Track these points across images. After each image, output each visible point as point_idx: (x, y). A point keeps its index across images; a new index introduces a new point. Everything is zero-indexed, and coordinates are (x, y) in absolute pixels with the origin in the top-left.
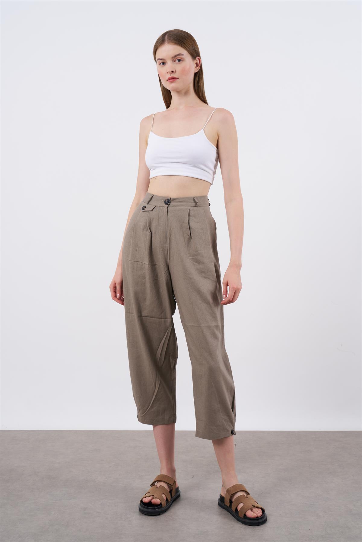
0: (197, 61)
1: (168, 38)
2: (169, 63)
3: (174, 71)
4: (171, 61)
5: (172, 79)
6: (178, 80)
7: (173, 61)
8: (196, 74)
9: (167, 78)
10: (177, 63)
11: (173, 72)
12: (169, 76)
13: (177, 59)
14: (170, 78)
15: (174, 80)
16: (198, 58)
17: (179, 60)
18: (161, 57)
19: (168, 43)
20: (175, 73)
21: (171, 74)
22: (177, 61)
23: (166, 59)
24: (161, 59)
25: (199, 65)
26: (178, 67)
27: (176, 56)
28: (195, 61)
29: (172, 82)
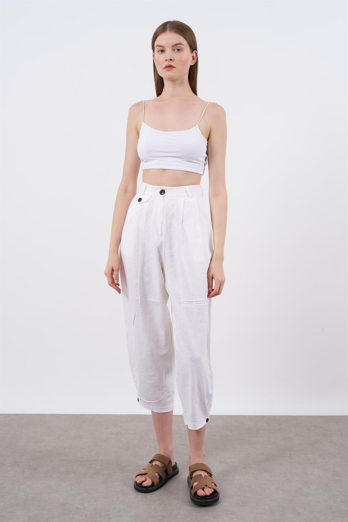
0: (194, 54)
1: (170, 27)
2: (168, 51)
3: (173, 59)
4: (171, 49)
5: (169, 67)
6: (174, 69)
7: (172, 50)
8: (191, 67)
9: (164, 66)
10: (176, 52)
11: (171, 60)
12: (167, 63)
13: (177, 48)
14: (168, 65)
15: (171, 69)
16: (195, 52)
17: (178, 50)
18: (160, 44)
19: (170, 31)
20: (172, 61)
21: (169, 62)
22: (176, 50)
23: (166, 47)
24: (160, 46)
25: (195, 59)
26: (177, 56)
27: (176, 45)
28: (192, 55)
29: (168, 70)
